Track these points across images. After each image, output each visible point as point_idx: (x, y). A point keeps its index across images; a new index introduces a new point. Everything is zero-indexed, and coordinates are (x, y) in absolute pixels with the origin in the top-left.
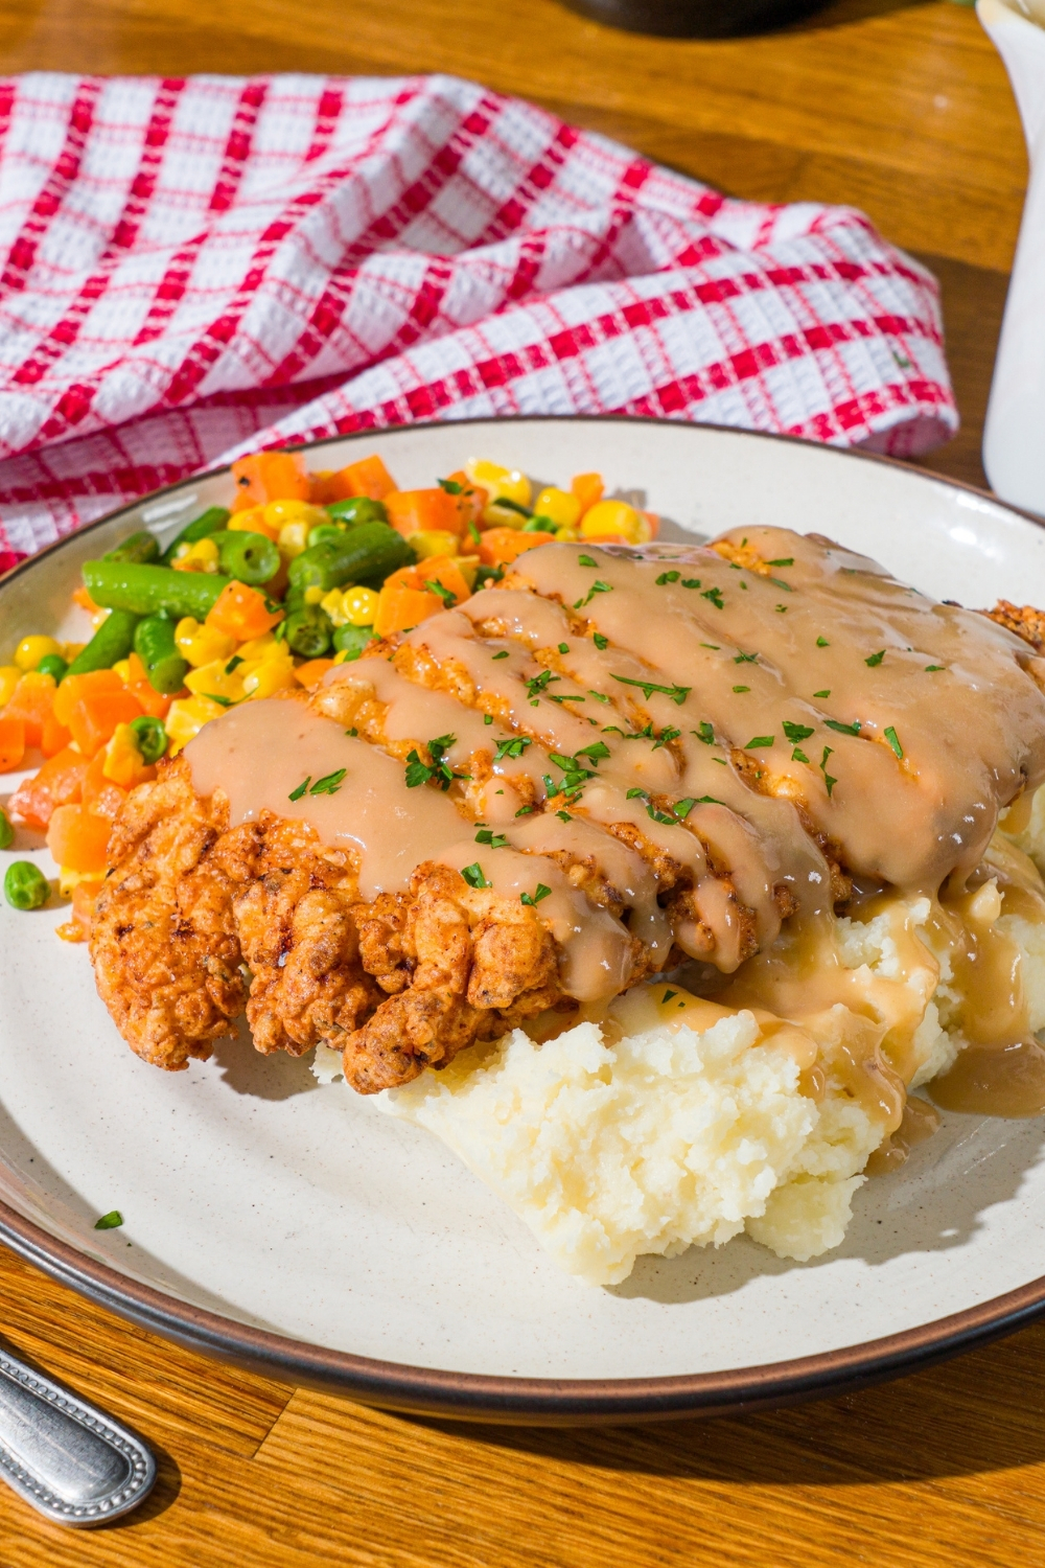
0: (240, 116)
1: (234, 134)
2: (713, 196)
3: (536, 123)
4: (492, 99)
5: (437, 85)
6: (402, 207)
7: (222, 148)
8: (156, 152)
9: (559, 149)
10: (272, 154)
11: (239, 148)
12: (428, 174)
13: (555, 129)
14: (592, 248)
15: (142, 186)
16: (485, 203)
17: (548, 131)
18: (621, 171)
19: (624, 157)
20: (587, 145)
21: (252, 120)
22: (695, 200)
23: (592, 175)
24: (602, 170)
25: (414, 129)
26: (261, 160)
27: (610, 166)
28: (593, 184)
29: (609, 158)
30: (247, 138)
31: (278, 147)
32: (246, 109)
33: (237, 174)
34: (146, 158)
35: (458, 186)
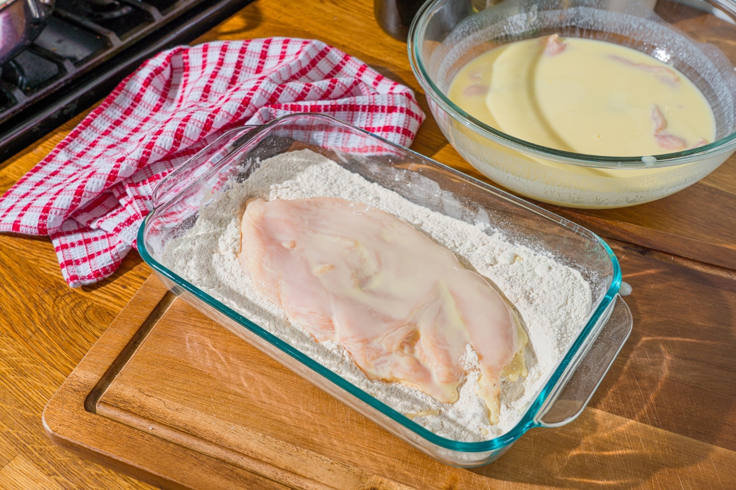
0: (264, 46)
1: (263, 51)
2: (380, 76)
3: (339, 54)
4: (328, 47)
5: (315, 42)
6: (299, 73)
7: (259, 55)
8: (243, 55)
9: (344, 61)
10: (272, 56)
11: (264, 55)
12: (308, 66)
13: (344, 56)
14: (345, 90)
15: (239, 65)
16: (322, 75)
17: (342, 56)
18: (359, 67)
19: (361, 63)
20: (352, 60)
21: (267, 47)
22: (376, 76)
23: (352, 68)
24: (354, 67)
25: (307, 53)
26: (269, 58)
27: (357, 66)
28: (352, 71)
29: (357, 64)
30: (266, 52)
31: (273, 54)
32: (266, 44)
33: (263, 63)
34: (239, 57)
35: (315, 70)
